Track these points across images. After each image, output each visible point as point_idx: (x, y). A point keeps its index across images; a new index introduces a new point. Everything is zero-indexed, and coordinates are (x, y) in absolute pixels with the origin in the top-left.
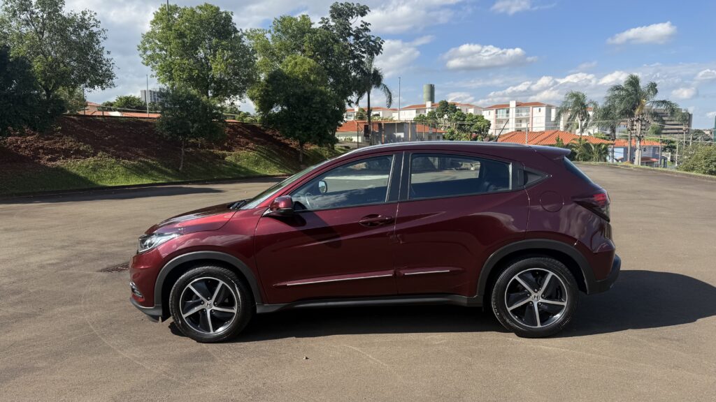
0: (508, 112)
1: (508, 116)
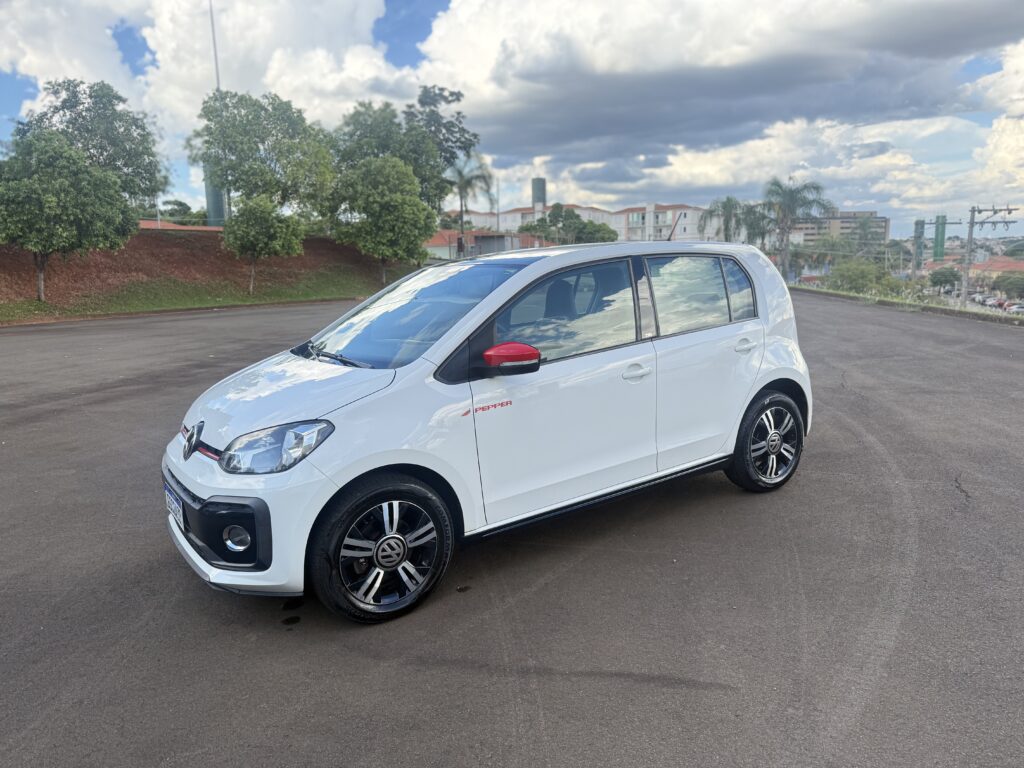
0: (643, 218)
1: (643, 223)
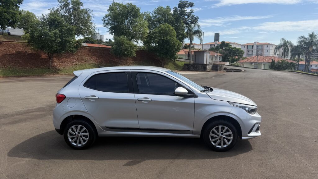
0: (253, 47)
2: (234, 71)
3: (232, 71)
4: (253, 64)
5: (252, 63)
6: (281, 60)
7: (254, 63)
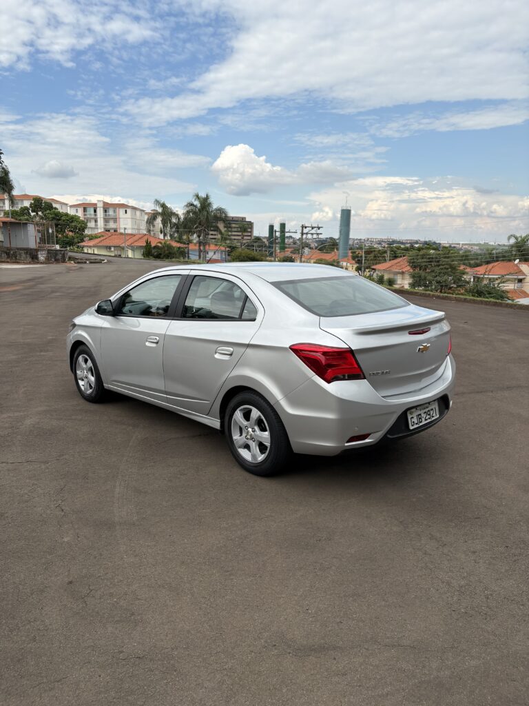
0: (95, 211)
1: (96, 215)
2: (91, 263)
3: (86, 263)
4: (113, 249)
5: (110, 248)
6: (161, 243)
7: (114, 247)
